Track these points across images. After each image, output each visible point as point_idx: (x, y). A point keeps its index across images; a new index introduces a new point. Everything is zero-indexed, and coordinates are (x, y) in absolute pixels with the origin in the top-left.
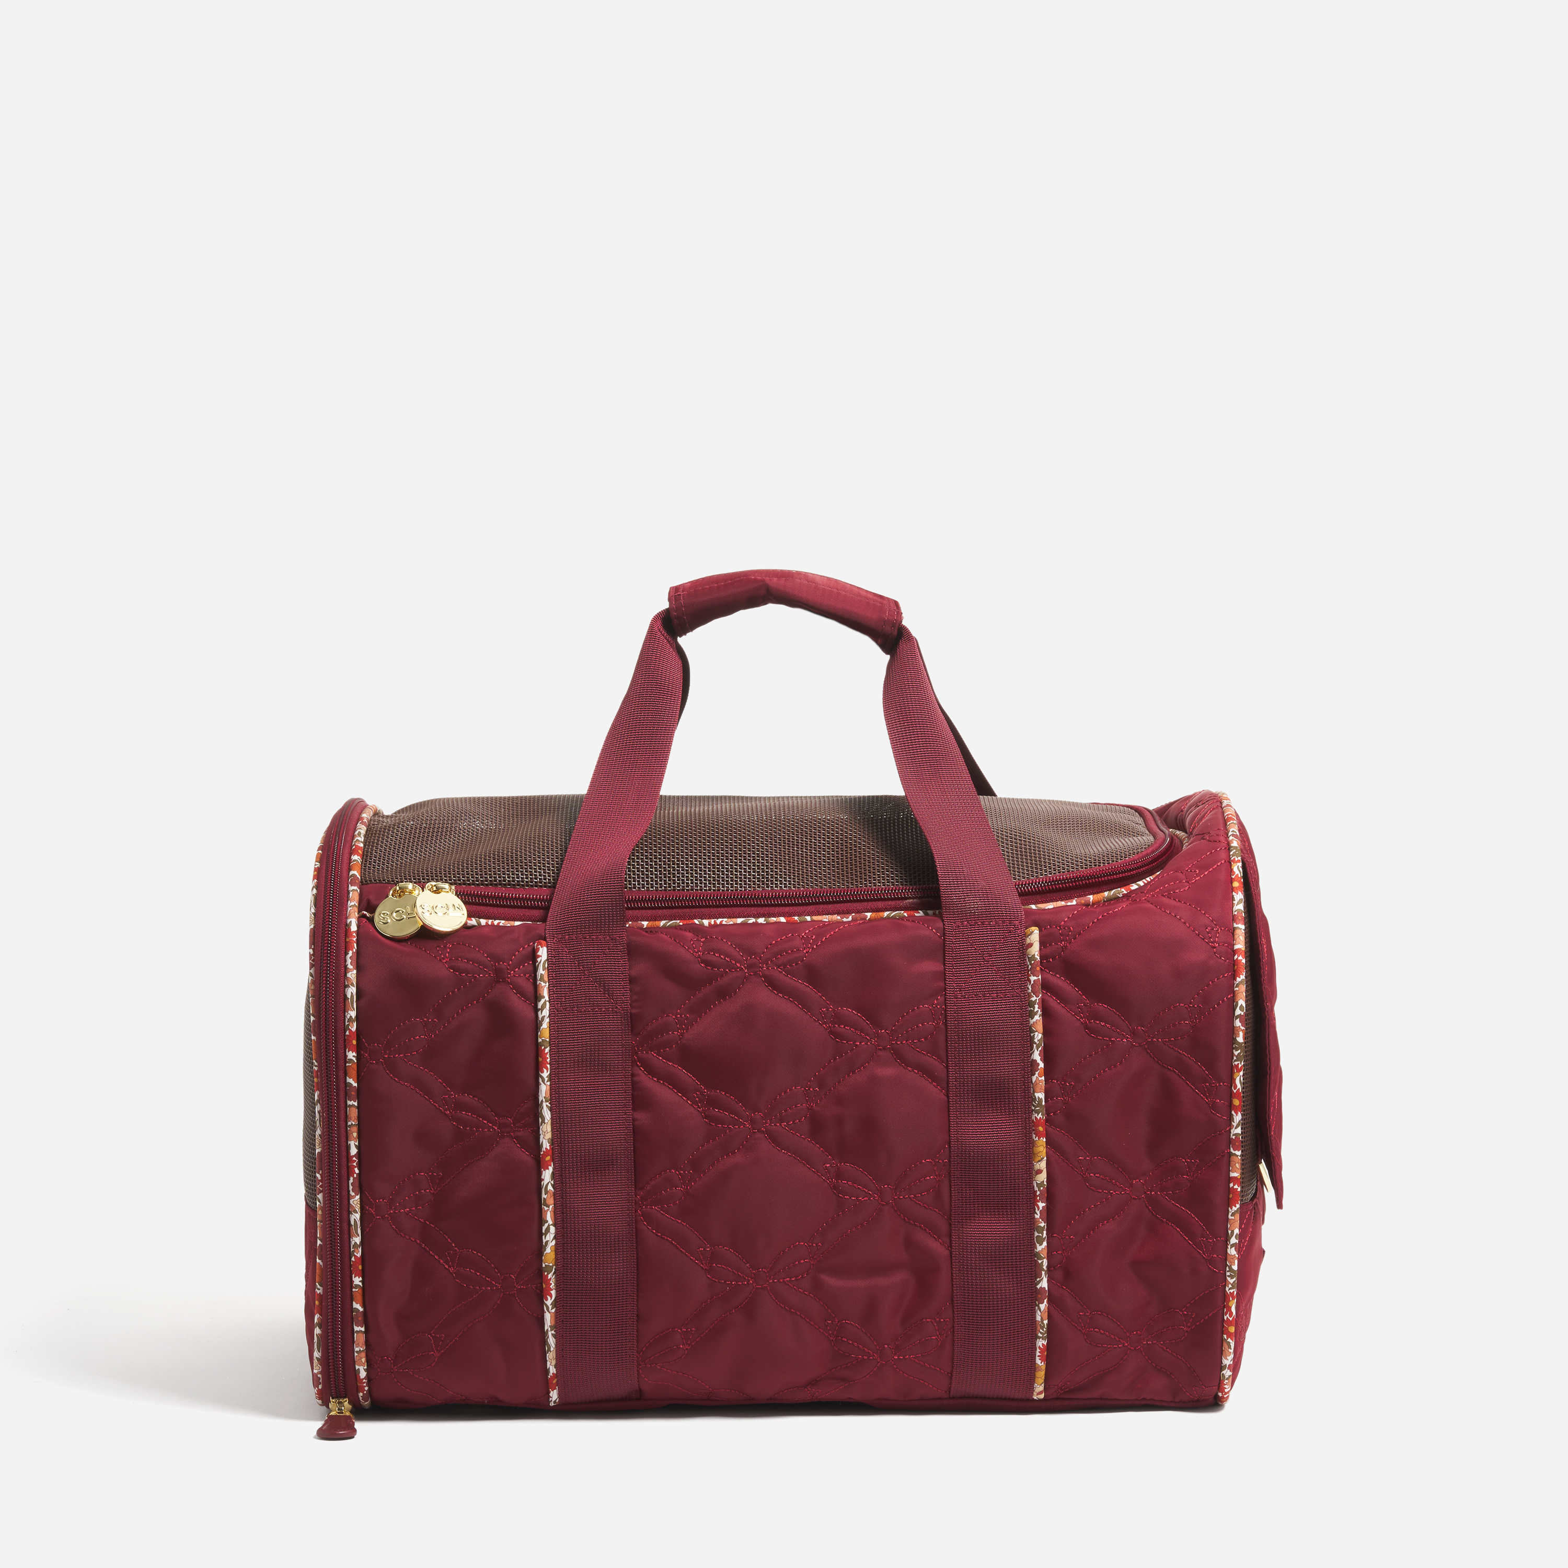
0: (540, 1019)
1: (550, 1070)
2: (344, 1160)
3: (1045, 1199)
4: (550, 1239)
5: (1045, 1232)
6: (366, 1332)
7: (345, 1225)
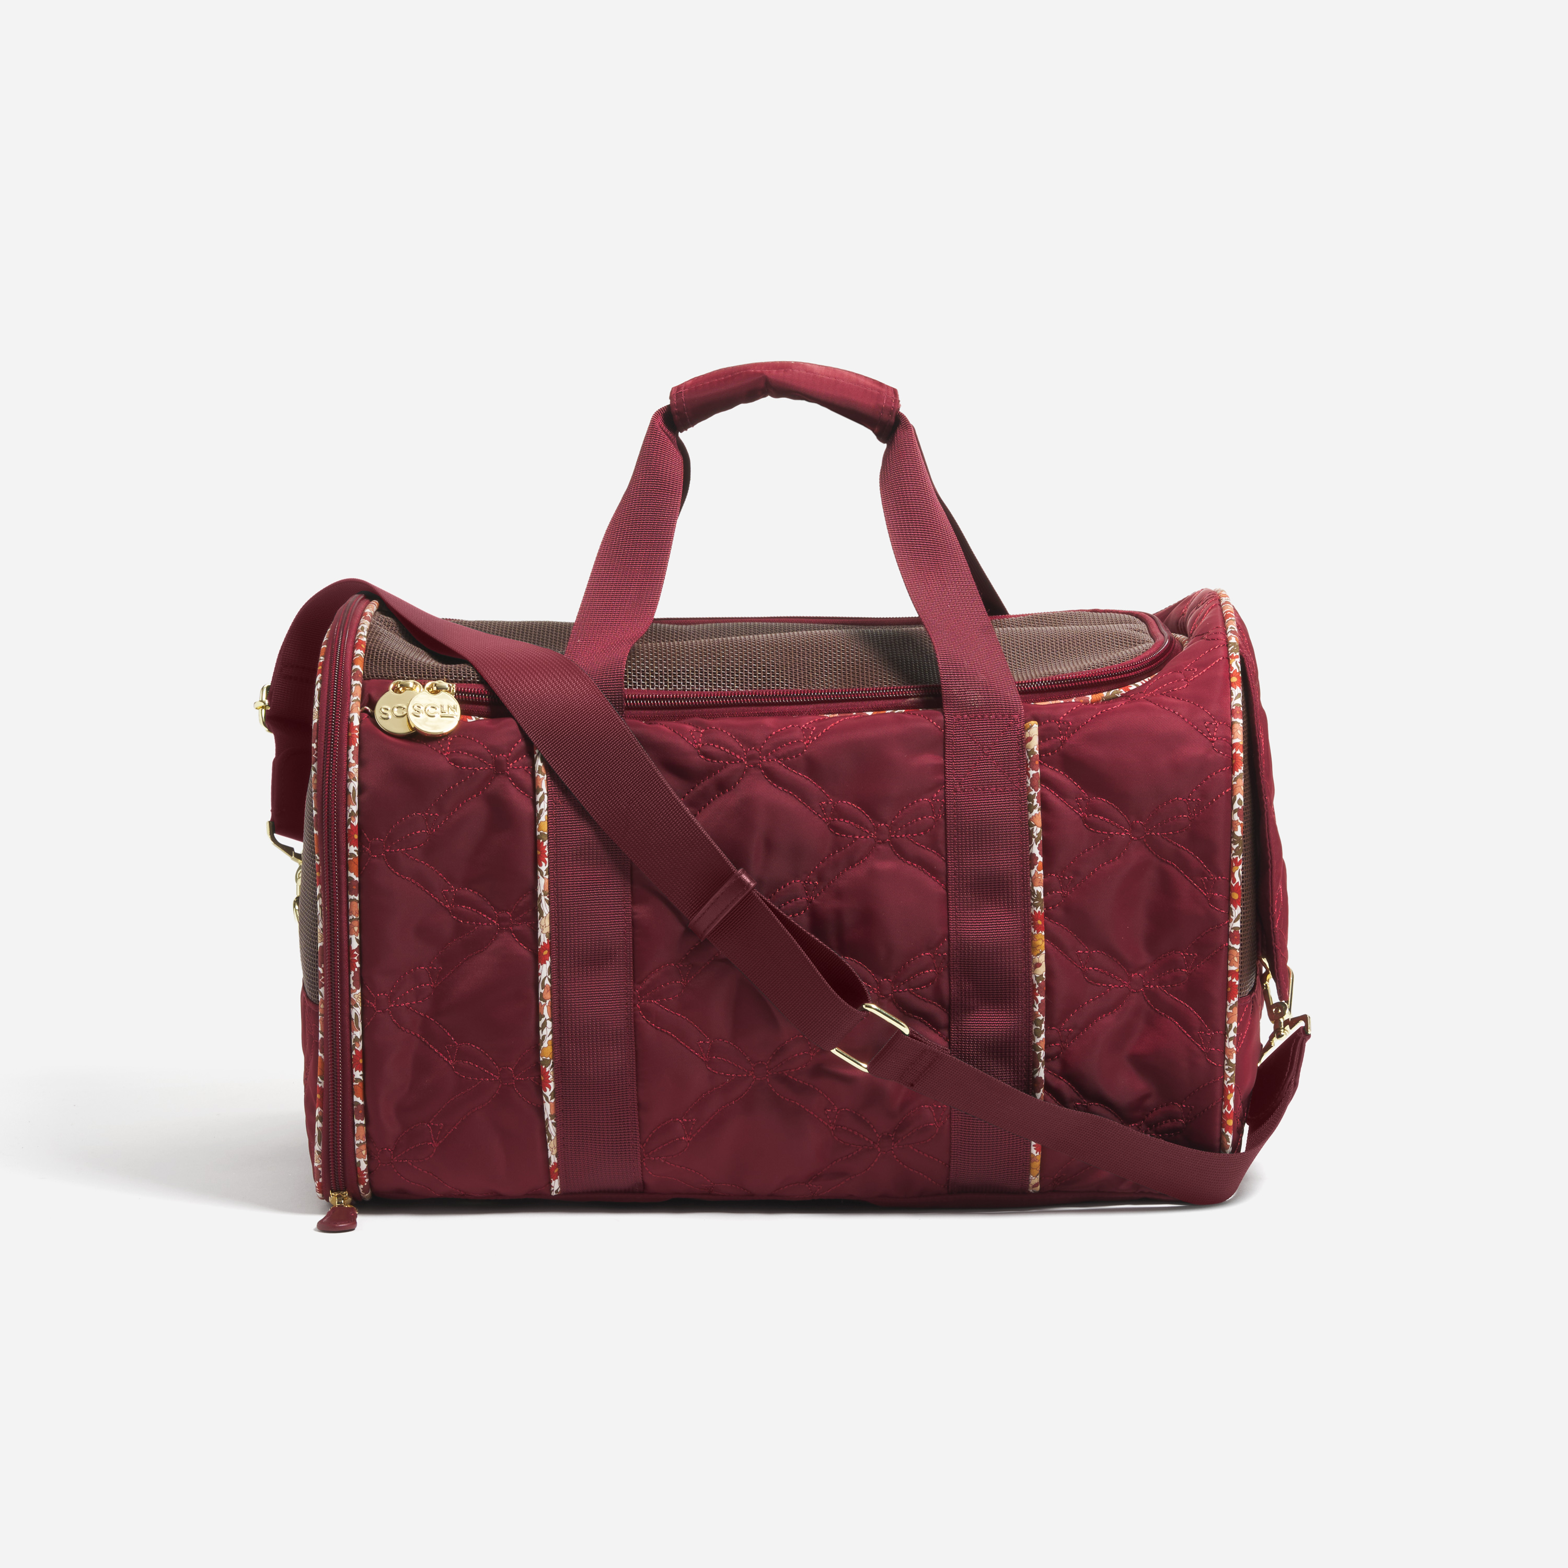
0: (538, 812)
1: (549, 864)
2: (346, 954)
3: (1044, 993)
4: (547, 1033)
5: (1043, 1025)
6: (367, 1125)
7: (347, 1018)
